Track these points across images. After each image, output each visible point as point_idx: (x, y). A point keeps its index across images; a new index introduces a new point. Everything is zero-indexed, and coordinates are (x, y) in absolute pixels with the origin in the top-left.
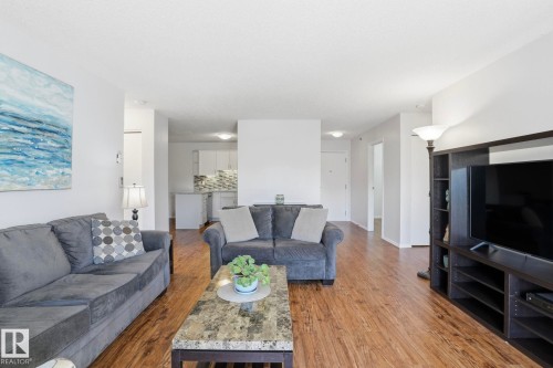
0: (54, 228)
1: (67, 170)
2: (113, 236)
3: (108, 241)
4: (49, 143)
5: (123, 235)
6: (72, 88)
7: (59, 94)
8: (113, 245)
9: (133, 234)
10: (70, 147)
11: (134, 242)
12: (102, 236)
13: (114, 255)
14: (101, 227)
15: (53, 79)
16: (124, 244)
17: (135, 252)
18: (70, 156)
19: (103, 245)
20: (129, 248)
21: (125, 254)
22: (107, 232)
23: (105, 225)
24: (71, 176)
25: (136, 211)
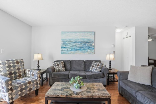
0: (84, 61)
1: (93, 50)
2: (94, 66)
3: (93, 66)
5: (97, 66)
6: (94, 32)
8: (93, 68)
9: (99, 67)
11: (98, 69)
12: (92, 65)
13: (93, 70)
15: (89, 32)
16: (96, 68)
17: (97, 71)
19: (91, 67)
21: (95, 71)
22: (94, 64)
23: (94, 63)
24: (94, 51)
25: (110, 61)
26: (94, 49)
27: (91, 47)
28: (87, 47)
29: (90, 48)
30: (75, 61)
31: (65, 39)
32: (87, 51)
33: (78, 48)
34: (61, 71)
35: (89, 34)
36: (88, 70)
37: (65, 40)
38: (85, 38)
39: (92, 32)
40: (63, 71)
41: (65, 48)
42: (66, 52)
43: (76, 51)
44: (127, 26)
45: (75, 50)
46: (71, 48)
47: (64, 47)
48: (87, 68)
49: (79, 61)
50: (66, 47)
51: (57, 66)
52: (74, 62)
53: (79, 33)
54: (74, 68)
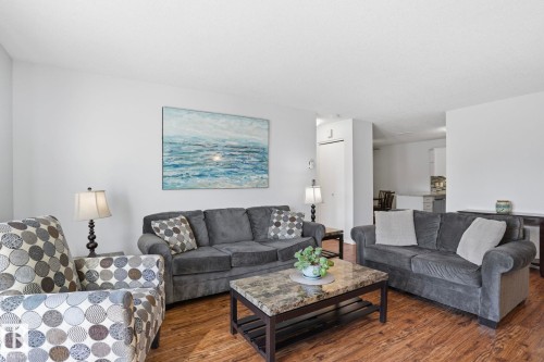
0: (247, 212)
1: (265, 176)
2: (282, 222)
3: (278, 224)
4: (252, 159)
5: (289, 222)
6: (268, 121)
7: (258, 127)
8: (280, 228)
9: (296, 223)
10: (267, 161)
11: (294, 229)
12: (275, 221)
13: (279, 235)
14: (276, 215)
15: (255, 119)
16: (288, 228)
17: (293, 235)
18: (267, 165)
19: (274, 227)
20: (290, 232)
21: (287, 235)
22: (279, 218)
23: (279, 213)
24: (268, 179)
25: (313, 207)
26: (267, 172)
27: (259, 166)
28: (248, 166)
29: (256, 168)
30: (221, 211)
31: (180, 137)
32: (250, 180)
33: (223, 170)
34: (189, 251)
35: (255, 124)
36: (262, 237)
37: (179, 140)
38: (245, 136)
39: (263, 120)
40: (193, 249)
41: (177, 166)
42: (182, 182)
43: (215, 180)
44: (339, 116)
45: (213, 175)
46: (198, 167)
47: (177, 163)
48: (259, 232)
49: (230, 211)
50: (182, 165)
51: (175, 235)
52: (218, 215)
53: (224, 120)
54: (223, 234)
